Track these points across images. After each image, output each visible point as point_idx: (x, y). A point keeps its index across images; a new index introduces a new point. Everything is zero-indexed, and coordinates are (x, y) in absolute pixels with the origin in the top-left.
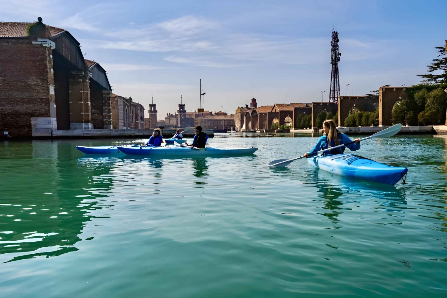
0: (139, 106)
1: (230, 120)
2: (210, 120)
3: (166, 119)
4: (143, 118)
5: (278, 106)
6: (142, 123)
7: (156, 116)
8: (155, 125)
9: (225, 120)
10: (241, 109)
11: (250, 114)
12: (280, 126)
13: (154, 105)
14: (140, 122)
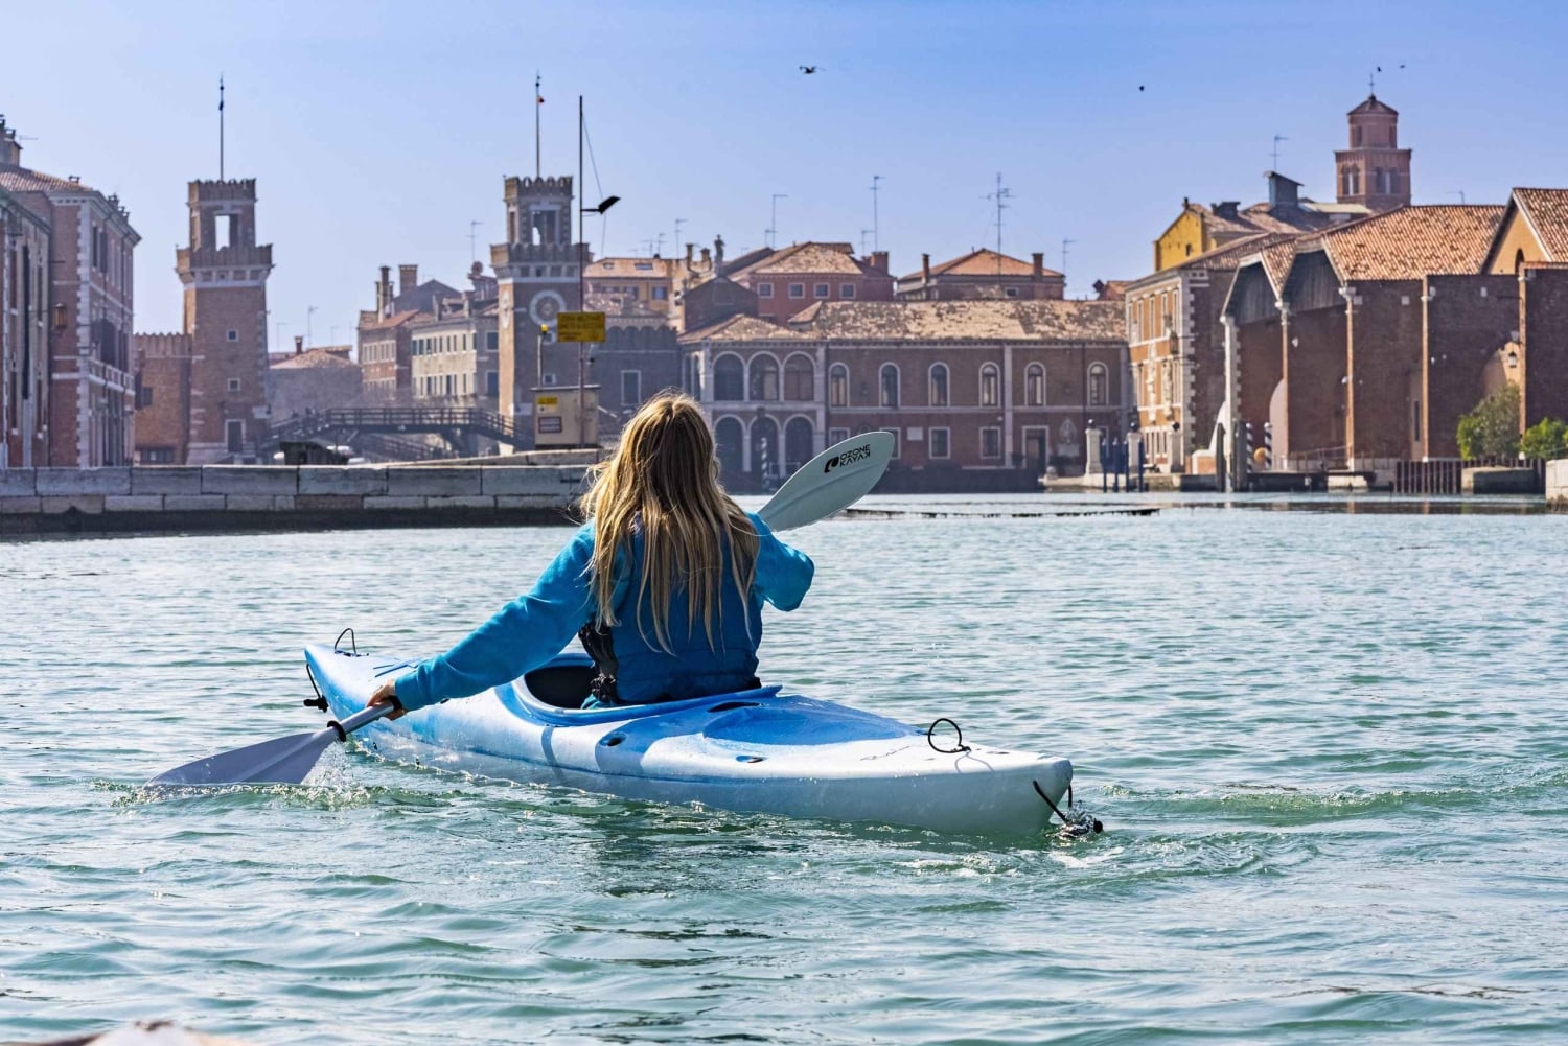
0: (86, 208)
1: (1080, 352)
2: (860, 355)
3: (364, 335)
4: (124, 338)
5: (1541, 218)
6: (106, 391)
7: (256, 301)
8: (247, 408)
9: (1022, 350)
10: (1220, 225)
11: (1277, 291)
12: (1532, 422)
13: (233, 184)
14: (87, 376)
